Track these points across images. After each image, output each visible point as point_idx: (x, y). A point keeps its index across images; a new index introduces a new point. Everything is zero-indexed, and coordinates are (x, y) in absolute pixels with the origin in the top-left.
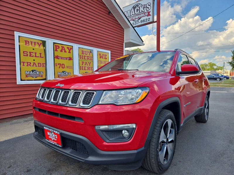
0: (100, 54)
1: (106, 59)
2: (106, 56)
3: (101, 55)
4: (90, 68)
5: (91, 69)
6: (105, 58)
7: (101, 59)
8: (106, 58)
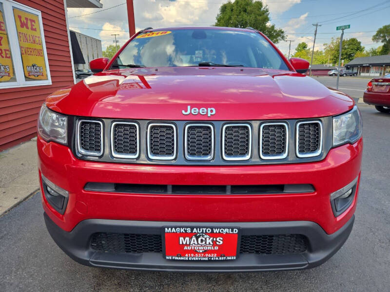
0: (20, 17)
1: (35, 30)
2: (33, 23)
3: (23, 19)
4: (3, 51)
5: (6, 54)
6: (32, 29)
7: (24, 30)
8: (34, 27)
